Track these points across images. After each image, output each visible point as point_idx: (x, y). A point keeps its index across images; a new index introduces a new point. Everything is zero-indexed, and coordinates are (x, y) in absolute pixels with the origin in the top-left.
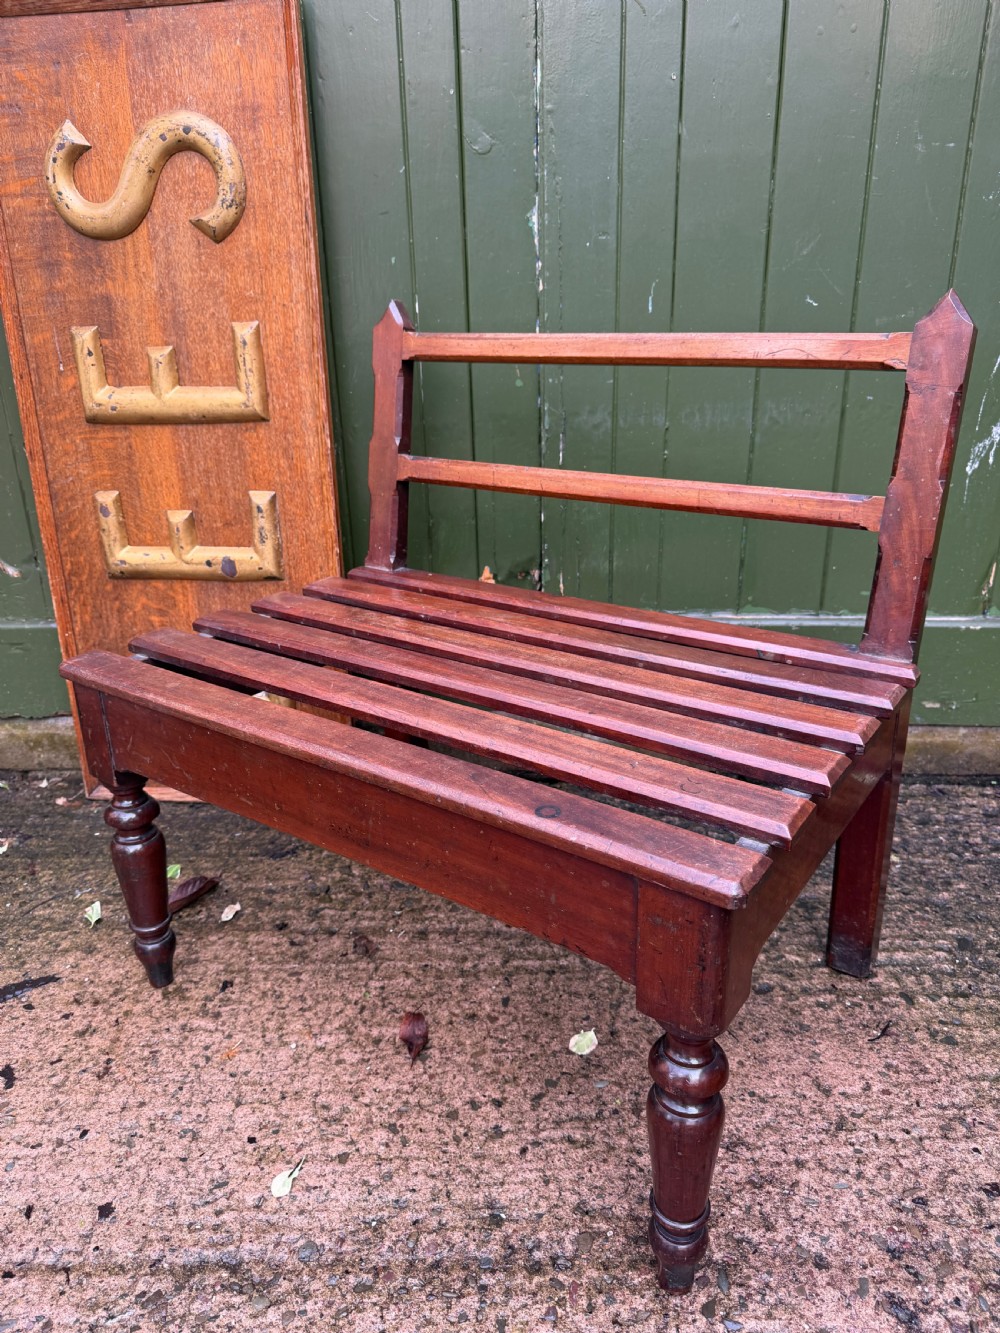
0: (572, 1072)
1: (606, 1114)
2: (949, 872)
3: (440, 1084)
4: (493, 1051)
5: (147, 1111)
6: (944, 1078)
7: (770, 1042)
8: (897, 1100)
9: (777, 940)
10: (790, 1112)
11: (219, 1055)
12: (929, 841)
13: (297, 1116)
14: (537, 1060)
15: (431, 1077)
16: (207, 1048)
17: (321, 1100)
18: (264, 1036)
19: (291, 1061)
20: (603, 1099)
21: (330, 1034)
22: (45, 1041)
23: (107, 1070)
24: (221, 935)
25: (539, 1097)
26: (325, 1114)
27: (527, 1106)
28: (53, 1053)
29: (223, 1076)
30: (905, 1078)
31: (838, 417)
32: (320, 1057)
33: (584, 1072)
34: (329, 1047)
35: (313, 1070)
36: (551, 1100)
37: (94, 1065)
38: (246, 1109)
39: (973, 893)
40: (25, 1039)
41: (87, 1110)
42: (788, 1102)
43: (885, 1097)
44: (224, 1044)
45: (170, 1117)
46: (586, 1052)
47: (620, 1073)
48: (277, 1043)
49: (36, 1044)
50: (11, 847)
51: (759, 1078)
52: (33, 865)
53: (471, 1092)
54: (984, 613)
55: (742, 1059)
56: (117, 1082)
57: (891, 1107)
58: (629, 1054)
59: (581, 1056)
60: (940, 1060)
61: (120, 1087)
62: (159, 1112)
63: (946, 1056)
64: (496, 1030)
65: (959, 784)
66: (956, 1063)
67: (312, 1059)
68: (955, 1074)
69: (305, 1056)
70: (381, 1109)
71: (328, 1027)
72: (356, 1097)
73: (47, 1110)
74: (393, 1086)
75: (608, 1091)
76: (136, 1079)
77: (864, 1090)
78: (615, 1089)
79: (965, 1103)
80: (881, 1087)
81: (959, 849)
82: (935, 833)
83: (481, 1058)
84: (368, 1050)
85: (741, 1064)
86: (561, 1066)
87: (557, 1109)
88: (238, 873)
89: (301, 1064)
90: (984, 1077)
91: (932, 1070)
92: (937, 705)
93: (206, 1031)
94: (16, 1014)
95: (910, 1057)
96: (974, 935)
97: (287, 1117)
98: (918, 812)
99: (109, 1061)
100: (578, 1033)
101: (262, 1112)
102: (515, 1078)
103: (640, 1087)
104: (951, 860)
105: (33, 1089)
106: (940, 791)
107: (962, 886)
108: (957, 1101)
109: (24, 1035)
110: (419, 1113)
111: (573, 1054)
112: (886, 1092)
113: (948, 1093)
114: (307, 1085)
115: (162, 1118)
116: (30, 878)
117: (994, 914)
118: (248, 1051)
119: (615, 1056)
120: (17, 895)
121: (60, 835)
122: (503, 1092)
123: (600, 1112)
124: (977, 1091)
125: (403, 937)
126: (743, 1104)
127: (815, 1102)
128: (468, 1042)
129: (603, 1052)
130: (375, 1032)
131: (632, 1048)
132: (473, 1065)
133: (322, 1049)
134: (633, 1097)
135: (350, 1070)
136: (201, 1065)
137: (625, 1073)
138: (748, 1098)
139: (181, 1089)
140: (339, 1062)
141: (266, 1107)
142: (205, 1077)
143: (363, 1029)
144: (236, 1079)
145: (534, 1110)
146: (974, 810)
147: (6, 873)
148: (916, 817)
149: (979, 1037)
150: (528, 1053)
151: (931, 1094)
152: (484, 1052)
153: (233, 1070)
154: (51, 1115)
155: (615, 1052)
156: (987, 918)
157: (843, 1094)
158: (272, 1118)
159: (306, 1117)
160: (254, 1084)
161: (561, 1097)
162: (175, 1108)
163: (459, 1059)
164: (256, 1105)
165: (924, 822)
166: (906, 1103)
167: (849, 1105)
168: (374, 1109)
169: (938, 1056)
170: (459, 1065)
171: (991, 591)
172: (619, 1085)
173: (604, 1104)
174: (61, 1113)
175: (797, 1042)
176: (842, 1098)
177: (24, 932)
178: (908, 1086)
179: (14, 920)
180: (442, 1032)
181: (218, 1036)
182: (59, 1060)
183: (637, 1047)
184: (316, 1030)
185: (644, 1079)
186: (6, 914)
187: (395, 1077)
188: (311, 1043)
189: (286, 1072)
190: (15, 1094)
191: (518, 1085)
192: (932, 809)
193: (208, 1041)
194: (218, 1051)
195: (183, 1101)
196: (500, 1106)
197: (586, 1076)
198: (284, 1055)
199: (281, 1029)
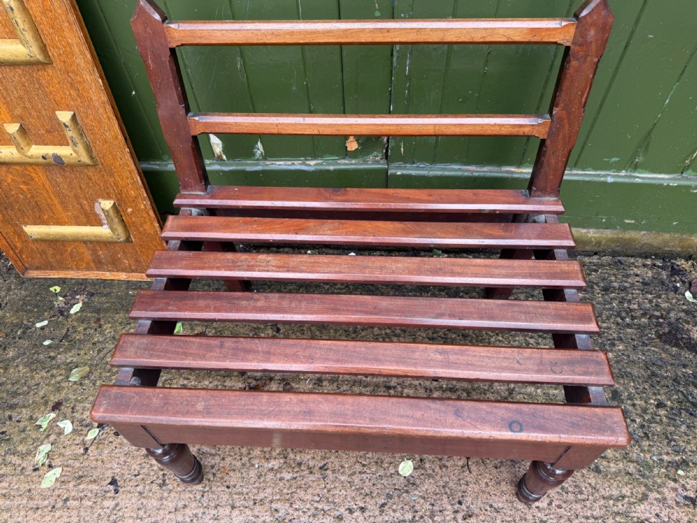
0: (400, 488)
1: (417, 518)
2: (615, 335)
3: (333, 495)
4: (360, 472)
5: (187, 511)
6: (591, 498)
7: (503, 469)
8: (565, 512)
9: (513, 390)
10: (509, 519)
11: (219, 472)
12: (607, 306)
13: (263, 516)
14: (382, 480)
15: (329, 491)
16: (213, 467)
17: (274, 506)
18: (241, 459)
19: (257, 478)
20: (416, 508)
21: (275, 458)
22: (129, 460)
23: (164, 481)
24: (211, 380)
25: (383, 505)
26: (277, 515)
27: (377, 513)
28: (135, 470)
29: (223, 488)
30: (571, 497)
31: (623, 48)
32: (270, 476)
33: (405, 488)
34: (276, 468)
35: (268, 485)
36: (389, 508)
37: (158, 478)
38: (236, 512)
39: (626, 353)
40: (119, 458)
41: (158, 509)
42: (509, 512)
43: (558, 510)
44: (221, 465)
45: (200, 515)
46: (407, 475)
47: (424, 489)
48: (248, 465)
49: (125, 462)
50: (84, 303)
51: (495, 495)
52: (99, 320)
53: (349, 502)
54: (682, 173)
55: (488, 481)
56: (170, 491)
57: (561, 517)
58: (430, 476)
59: (405, 477)
60: (590, 484)
61: (171, 494)
62: (194, 512)
63: (593, 481)
64: (361, 457)
65: (632, 256)
66: (598, 486)
67: (267, 476)
68: (597, 495)
69: (263, 474)
70: (304, 512)
71: (274, 454)
72: (291, 504)
73: (138, 509)
74: (309, 497)
75: (418, 503)
76: (179, 489)
77: (548, 505)
78: (422, 501)
79: (599, 515)
80: (557, 503)
81: (623, 314)
82: (611, 299)
83: (353, 477)
84: (295, 470)
85: (487, 484)
86: (395, 484)
87: (392, 514)
88: (215, 328)
89: (262, 479)
90: (610, 497)
91: (585, 492)
92: (633, 222)
93: (211, 455)
94: (111, 440)
95: (575, 482)
96: (621, 388)
97: (258, 517)
98: (603, 279)
99: (164, 475)
100: (403, 460)
101: (245, 513)
102: (371, 492)
103: (435, 500)
104: (618, 324)
105: (129, 495)
106: (619, 261)
107: (621, 348)
108: (595, 513)
109: (118, 455)
110: (323, 515)
111: (401, 475)
112: (559, 507)
113: (591, 508)
114: (266, 495)
115: (196, 515)
116: (99, 330)
117: (635, 372)
118: (234, 470)
119: (422, 477)
120: (94, 344)
121: (110, 293)
122: (365, 502)
123: (414, 517)
124: (606, 507)
125: (309, 384)
126: (486, 513)
127: (522, 512)
128: (346, 466)
129: (416, 475)
130: (298, 458)
131: (431, 472)
132: (349, 482)
133: (272, 469)
134: (431, 507)
135: (288, 485)
136: (212, 479)
137: (427, 490)
138: (489, 509)
139: (203, 496)
140: (281, 479)
141: (246, 510)
142: (214, 488)
143: (291, 456)
144: (230, 490)
145: (381, 515)
146: (637, 279)
147: (85, 326)
148: (602, 285)
149: (613, 467)
150: (378, 475)
151: (582, 509)
152: (355, 473)
153: (227, 483)
154: (141, 513)
155: (423, 474)
156: (631, 374)
157: (537, 507)
158: (250, 518)
159: (267, 517)
160: (239, 494)
161: (394, 507)
162: (202, 510)
163: (343, 478)
164: (242, 508)
165: (606, 290)
166: (569, 514)
167: (539, 515)
168: (301, 513)
169: (590, 481)
170: (342, 482)
171: (692, 161)
172: (424, 498)
173: (416, 512)
174: (145, 512)
175: (517, 469)
176: (537, 510)
177: (103, 374)
178: (571, 503)
179: (97, 365)
180: (333, 458)
181: (217, 458)
182: (139, 475)
183: (434, 471)
184: (268, 456)
185: (436, 495)
186: (91, 360)
187: (310, 491)
188: (266, 465)
189: (255, 486)
190: (120, 498)
191: (372, 497)
192: (613, 278)
193: (213, 462)
194: (219, 470)
195: (205, 505)
196: (364, 512)
197: (407, 492)
198: (253, 473)
199: (249, 454)
